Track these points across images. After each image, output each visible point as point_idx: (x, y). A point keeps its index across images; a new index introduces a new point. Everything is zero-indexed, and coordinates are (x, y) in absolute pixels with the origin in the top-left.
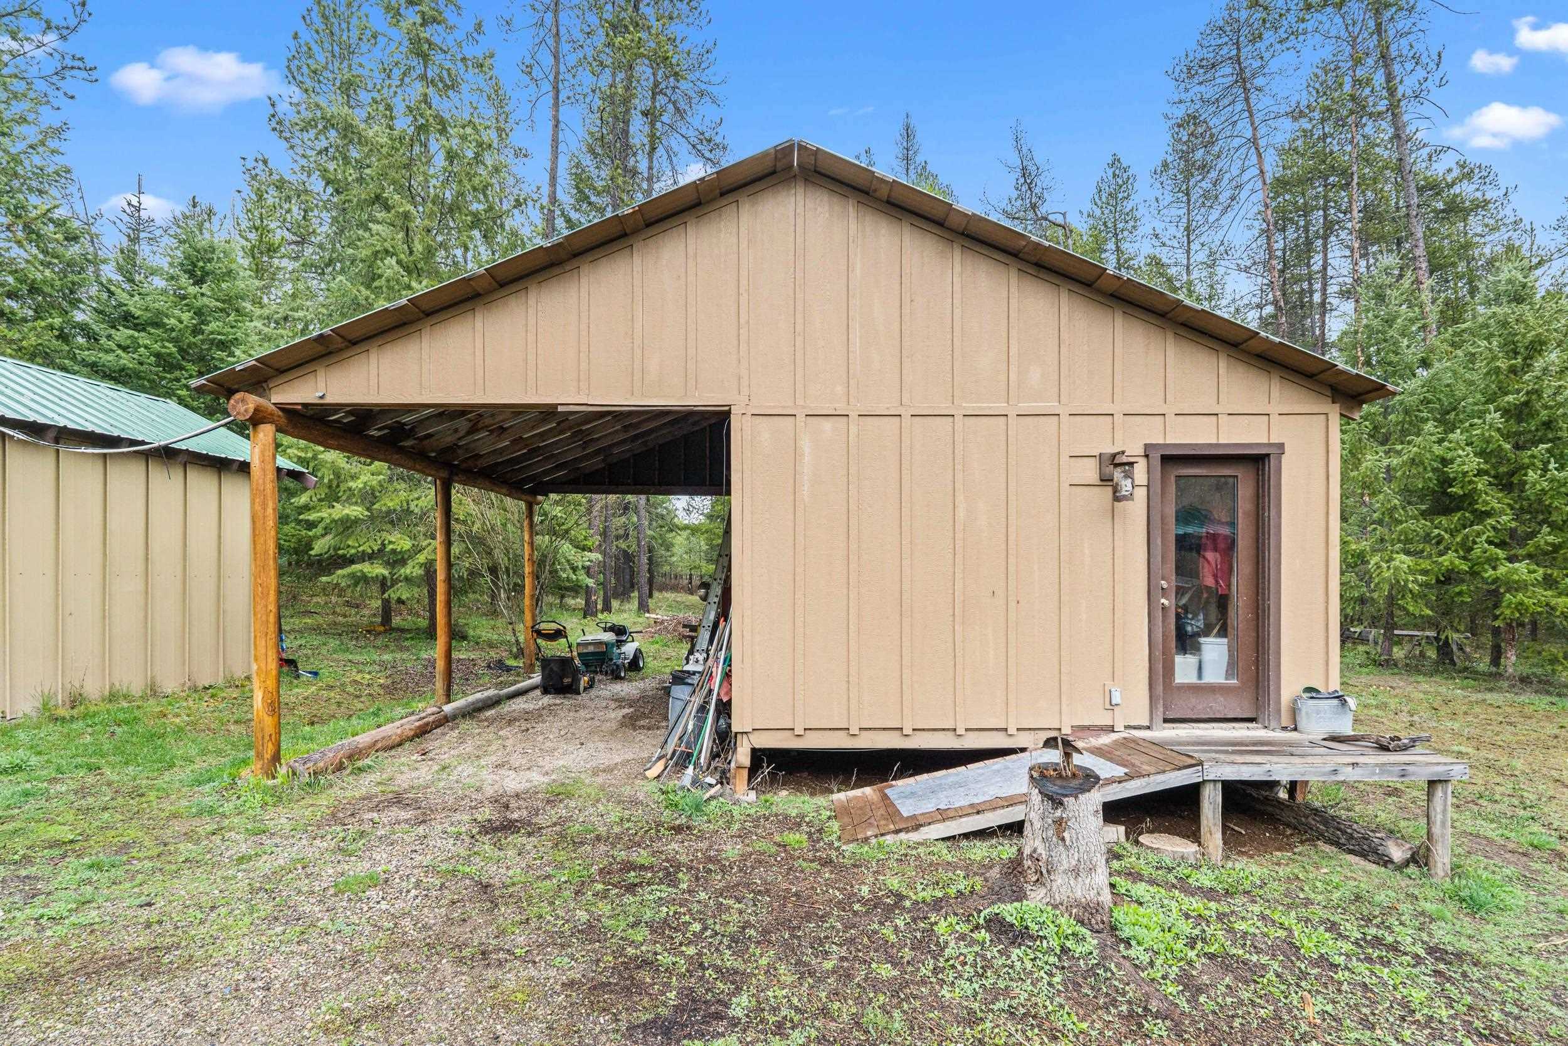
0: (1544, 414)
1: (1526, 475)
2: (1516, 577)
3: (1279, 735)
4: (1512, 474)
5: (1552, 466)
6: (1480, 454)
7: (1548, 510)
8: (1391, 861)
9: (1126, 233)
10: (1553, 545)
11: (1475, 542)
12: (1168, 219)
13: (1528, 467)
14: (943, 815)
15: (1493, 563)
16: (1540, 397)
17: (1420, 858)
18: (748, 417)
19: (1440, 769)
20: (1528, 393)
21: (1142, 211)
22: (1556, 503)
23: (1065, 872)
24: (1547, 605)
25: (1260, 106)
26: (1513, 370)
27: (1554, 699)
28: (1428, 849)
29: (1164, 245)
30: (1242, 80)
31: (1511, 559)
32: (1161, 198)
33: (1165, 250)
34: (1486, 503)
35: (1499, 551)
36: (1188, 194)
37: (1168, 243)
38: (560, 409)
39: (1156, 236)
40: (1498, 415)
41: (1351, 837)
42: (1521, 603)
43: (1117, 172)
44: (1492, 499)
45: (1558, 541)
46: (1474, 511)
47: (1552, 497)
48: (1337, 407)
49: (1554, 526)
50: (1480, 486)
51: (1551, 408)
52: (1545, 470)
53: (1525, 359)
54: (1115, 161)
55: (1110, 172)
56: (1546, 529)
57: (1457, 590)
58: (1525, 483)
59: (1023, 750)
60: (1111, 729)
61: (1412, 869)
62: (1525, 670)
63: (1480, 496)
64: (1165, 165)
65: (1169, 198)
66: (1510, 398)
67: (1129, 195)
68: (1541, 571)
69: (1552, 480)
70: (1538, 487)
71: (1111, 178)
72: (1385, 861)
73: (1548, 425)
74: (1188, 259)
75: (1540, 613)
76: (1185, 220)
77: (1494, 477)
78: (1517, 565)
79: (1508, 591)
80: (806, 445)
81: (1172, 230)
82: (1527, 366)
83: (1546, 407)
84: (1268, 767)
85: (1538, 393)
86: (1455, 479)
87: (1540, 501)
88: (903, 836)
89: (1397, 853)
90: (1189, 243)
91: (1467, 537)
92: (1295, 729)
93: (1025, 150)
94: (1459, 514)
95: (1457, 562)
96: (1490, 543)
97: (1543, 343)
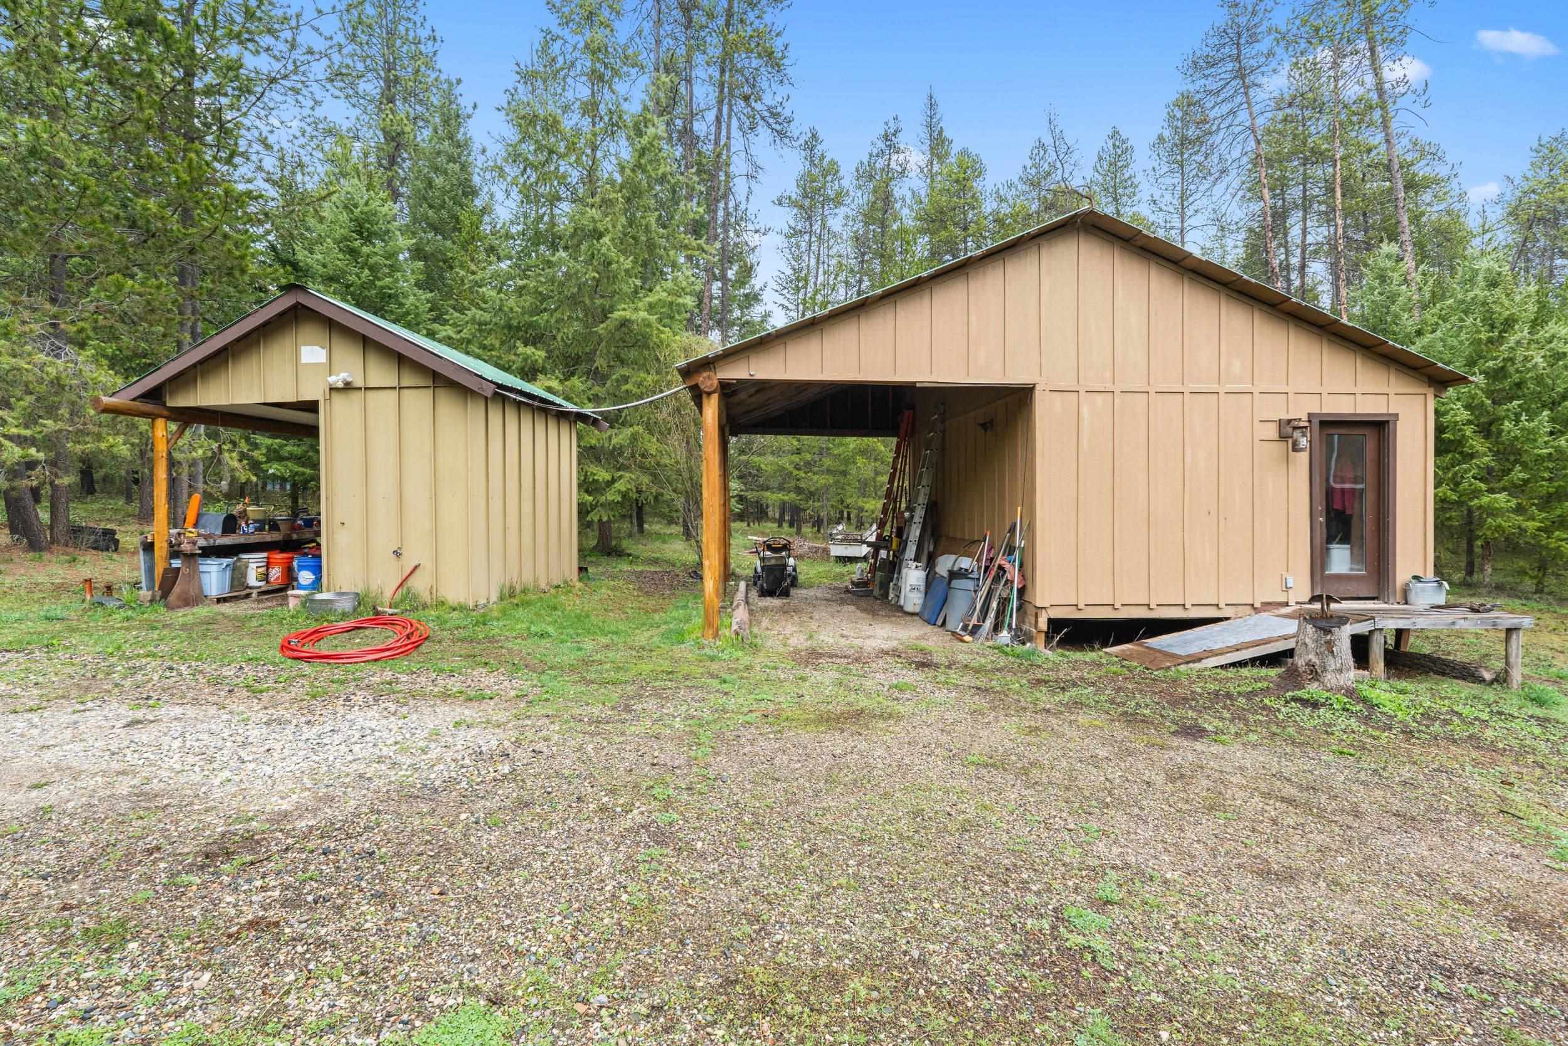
0: (1516, 377)
1: (1502, 424)
2: (1496, 505)
3: (1396, 606)
4: (1491, 424)
5: (1523, 418)
6: (1468, 407)
7: (1519, 452)
8: (1484, 680)
9: (1125, 198)
10: (1523, 480)
11: (1462, 477)
12: (1164, 187)
13: (1504, 418)
14: (1213, 653)
15: (1476, 493)
16: (1514, 364)
17: (1502, 679)
18: (1047, 392)
19: (1516, 621)
20: (1504, 359)
21: (1139, 178)
22: (1526, 447)
23: (1333, 671)
24: (1519, 527)
25: (1258, 99)
26: (1490, 341)
27: (1524, 602)
28: (1506, 671)
29: (1161, 210)
30: (1241, 74)
31: (1491, 491)
32: (1157, 167)
33: (1161, 214)
34: (1472, 447)
35: (1482, 485)
36: (1182, 167)
37: (1164, 208)
38: (918, 385)
39: (1155, 202)
40: (1482, 377)
41: (1454, 668)
42: (1500, 526)
43: (1117, 143)
44: (1478, 444)
45: (1527, 476)
46: (1461, 453)
47: (1522, 443)
48: (1432, 389)
49: (1525, 466)
50: (1468, 433)
51: (1521, 372)
52: (1518, 421)
53: (1500, 332)
54: (1115, 134)
55: (1110, 143)
56: (1518, 467)
57: (1448, 515)
58: (1502, 431)
59: (1227, 619)
60: (1287, 604)
61: (1495, 685)
62: (1499, 578)
63: (1467, 441)
64: (1161, 138)
65: (1165, 168)
66: (1491, 364)
67: (1128, 164)
68: (1515, 501)
69: (1522, 429)
70: (1513, 434)
71: (1111, 148)
72: (1482, 681)
73: (1519, 385)
74: (1182, 222)
75: (1514, 534)
76: (1179, 188)
77: (1477, 426)
78: (1498, 496)
79: (1488, 515)
80: (1085, 411)
81: (1168, 197)
82: (1501, 340)
83: (1517, 371)
84: (1413, 620)
85: (1511, 360)
86: (1448, 427)
87: (1512, 445)
88: (1191, 665)
89: (1488, 676)
90: (1183, 209)
91: (1456, 474)
92: (1406, 603)
93: (1057, 131)
94: (1450, 456)
95: (1449, 493)
96: (1475, 478)
97: (1515, 321)
